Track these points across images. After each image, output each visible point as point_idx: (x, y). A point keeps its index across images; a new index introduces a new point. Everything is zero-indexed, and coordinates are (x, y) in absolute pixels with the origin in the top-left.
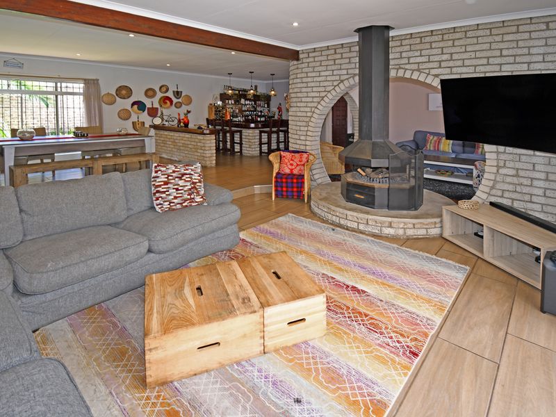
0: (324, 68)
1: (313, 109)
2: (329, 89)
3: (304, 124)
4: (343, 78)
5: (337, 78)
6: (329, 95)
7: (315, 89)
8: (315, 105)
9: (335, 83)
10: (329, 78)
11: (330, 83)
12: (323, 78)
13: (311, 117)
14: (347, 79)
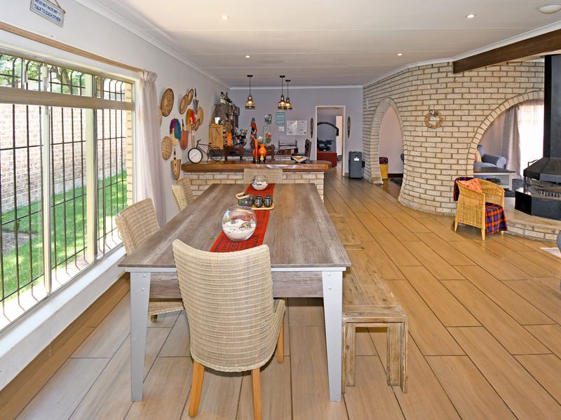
0: (489, 85)
1: (476, 129)
2: (493, 107)
3: (465, 146)
4: (508, 96)
5: (503, 96)
6: (494, 114)
7: (478, 107)
8: (479, 124)
9: (500, 102)
10: (494, 96)
11: (495, 101)
12: (488, 96)
13: (473, 138)
14: (512, 98)
